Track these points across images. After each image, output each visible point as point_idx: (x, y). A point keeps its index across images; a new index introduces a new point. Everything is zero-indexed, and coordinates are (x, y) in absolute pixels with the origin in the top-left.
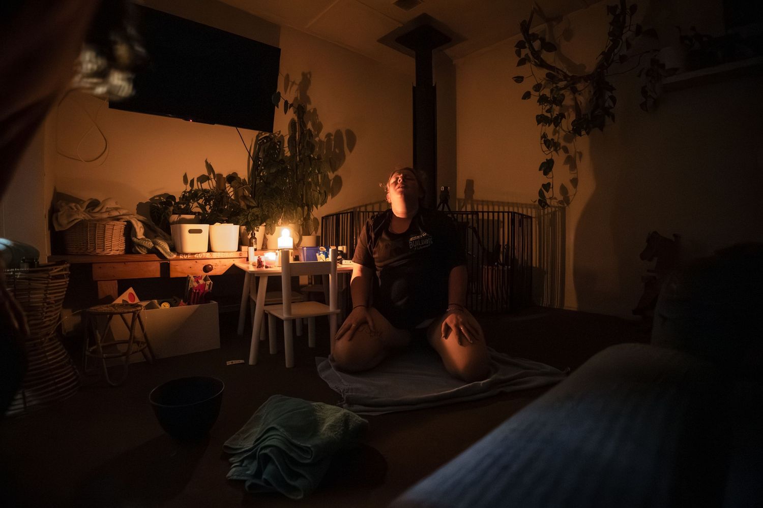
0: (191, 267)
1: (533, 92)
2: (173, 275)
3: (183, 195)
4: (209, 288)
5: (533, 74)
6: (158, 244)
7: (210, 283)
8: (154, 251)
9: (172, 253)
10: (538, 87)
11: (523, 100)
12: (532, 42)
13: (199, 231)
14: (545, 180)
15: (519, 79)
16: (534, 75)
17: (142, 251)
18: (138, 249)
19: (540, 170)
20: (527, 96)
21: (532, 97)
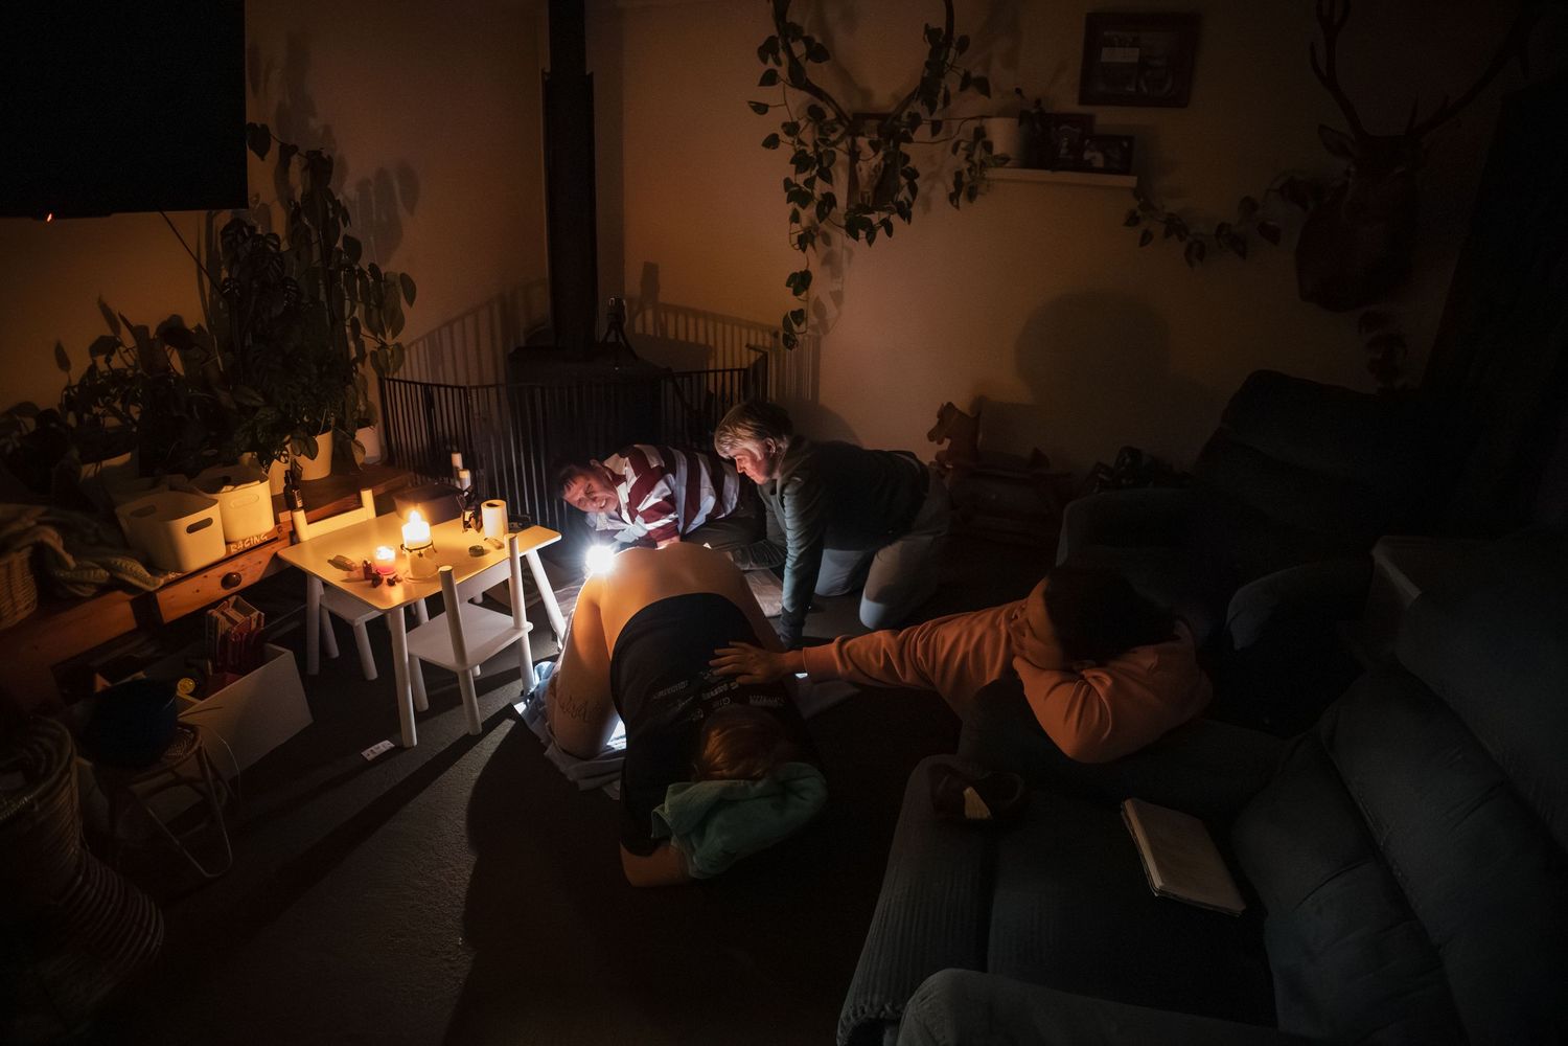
0: (198, 591)
1: (783, 136)
2: (169, 615)
3: (67, 396)
4: (258, 624)
5: (786, 104)
6: (119, 569)
7: (259, 615)
8: (116, 584)
9: (157, 578)
10: (792, 129)
11: (764, 149)
12: (790, 40)
13: (208, 522)
14: (795, 303)
15: (760, 108)
16: (789, 103)
17: (81, 591)
18: (77, 592)
19: (788, 285)
20: (772, 142)
21: (780, 147)
